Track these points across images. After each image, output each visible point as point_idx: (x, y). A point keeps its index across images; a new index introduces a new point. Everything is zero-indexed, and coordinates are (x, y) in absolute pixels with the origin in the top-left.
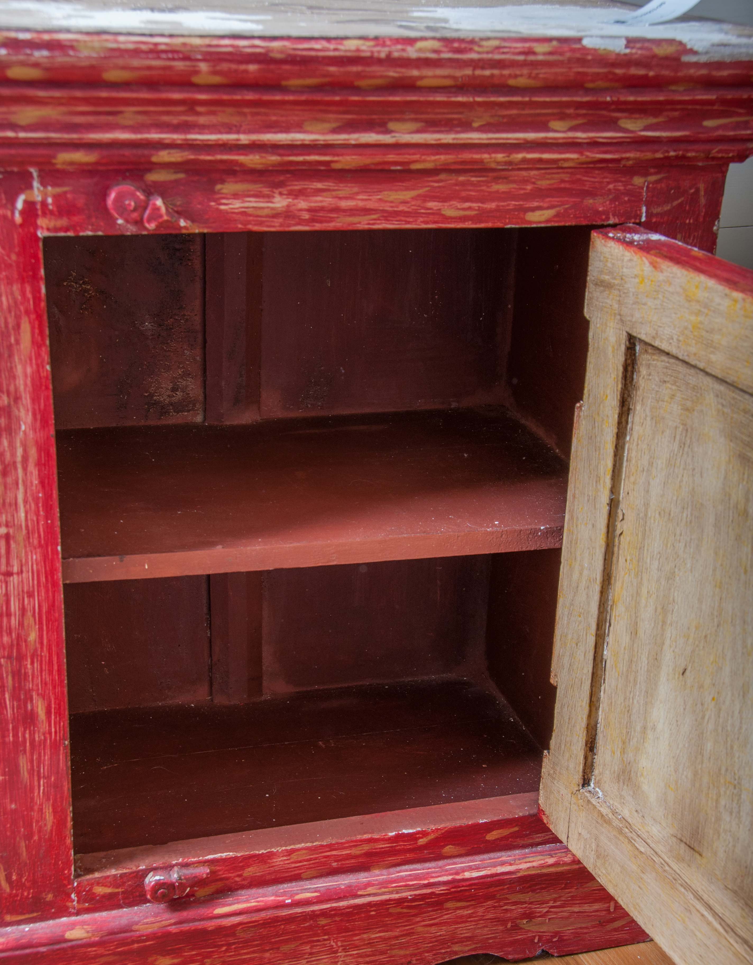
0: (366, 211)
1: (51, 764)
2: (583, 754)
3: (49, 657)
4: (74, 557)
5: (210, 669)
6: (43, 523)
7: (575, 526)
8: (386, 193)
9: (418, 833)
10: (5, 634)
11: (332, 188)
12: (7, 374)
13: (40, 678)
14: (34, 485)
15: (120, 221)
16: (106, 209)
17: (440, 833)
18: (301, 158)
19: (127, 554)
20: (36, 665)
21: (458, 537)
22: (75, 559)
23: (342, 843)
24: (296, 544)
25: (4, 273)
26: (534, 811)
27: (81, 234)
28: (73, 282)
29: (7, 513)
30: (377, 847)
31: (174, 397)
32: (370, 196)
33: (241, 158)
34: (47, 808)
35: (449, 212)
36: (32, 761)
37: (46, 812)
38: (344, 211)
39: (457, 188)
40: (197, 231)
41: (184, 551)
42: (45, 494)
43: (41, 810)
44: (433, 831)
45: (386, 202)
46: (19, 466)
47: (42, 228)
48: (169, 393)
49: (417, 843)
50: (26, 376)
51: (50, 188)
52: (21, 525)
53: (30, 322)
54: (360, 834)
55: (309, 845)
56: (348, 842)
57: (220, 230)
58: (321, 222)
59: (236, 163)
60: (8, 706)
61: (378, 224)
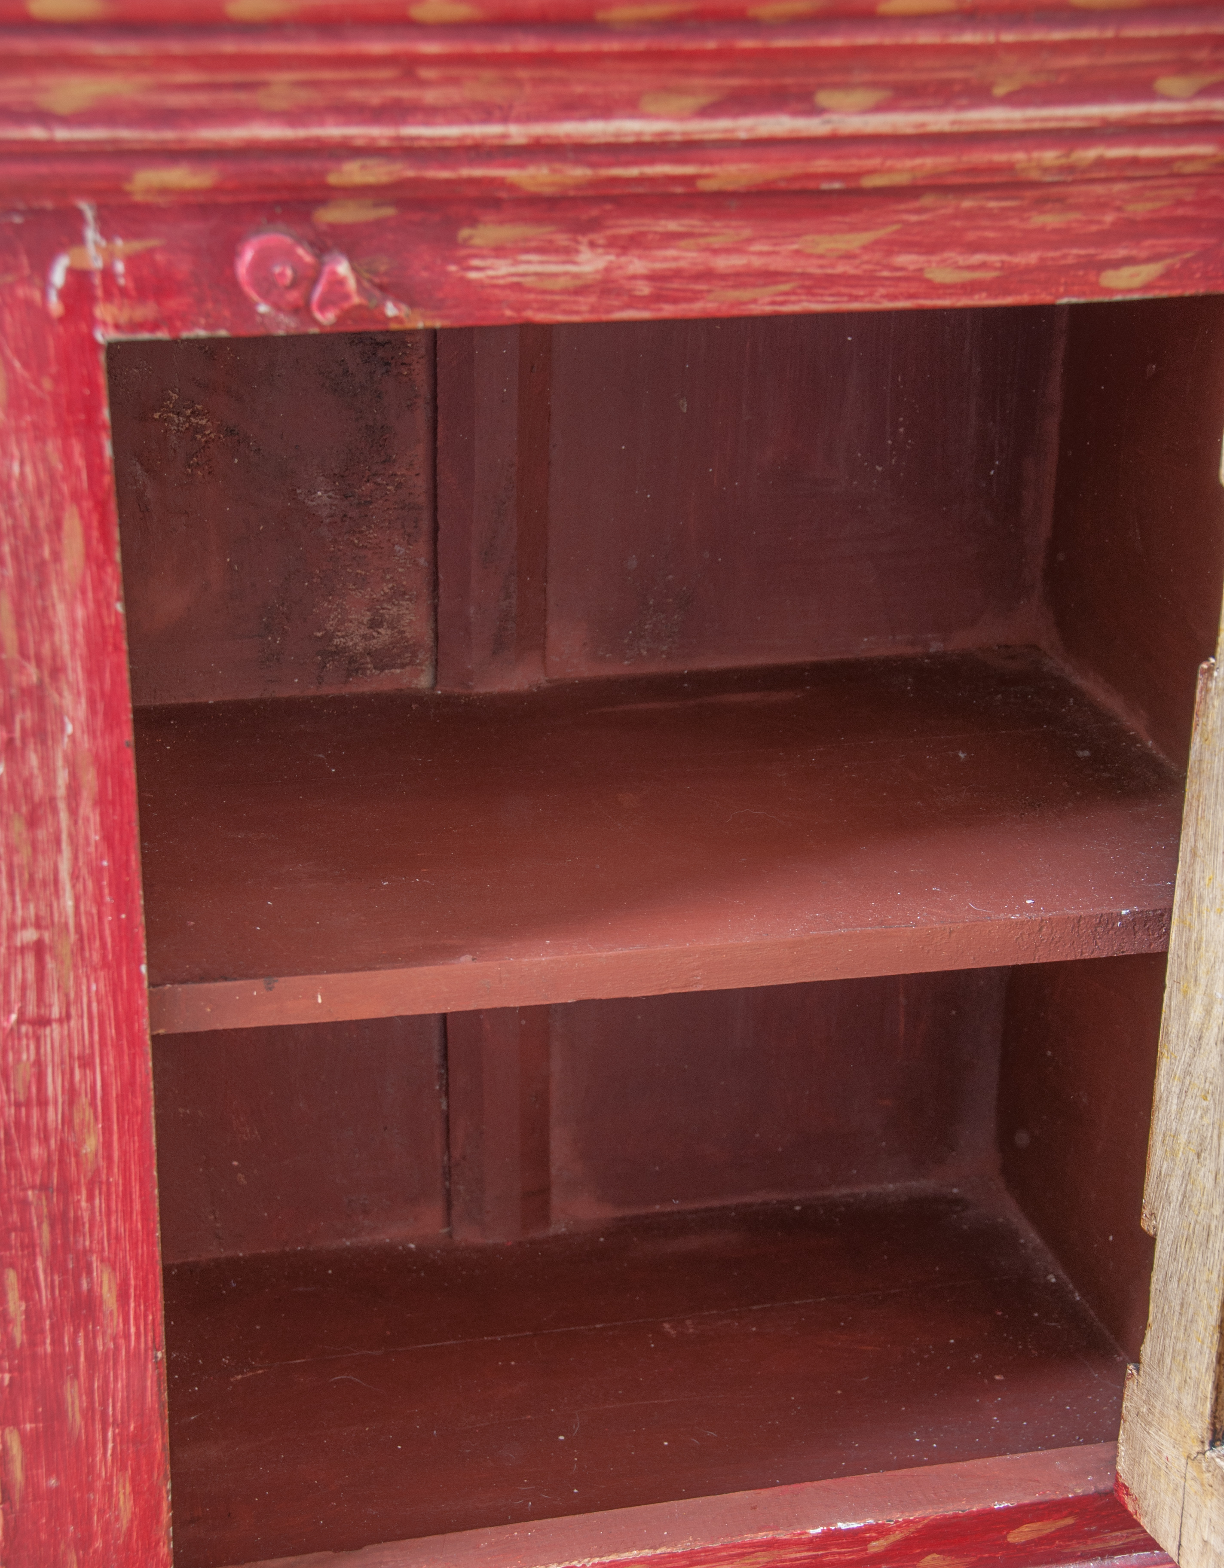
0: (769, 276)
1: (128, 1397)
2: (1212, 1379)
3: (124, 1185)
4: (173, 982)
5: (447, 1174)
6: (110, 918)
7: (1195, 914)
8: (809, 238)
9: (869, 1528)
10: (34, 1141)
11: (697, 230)
12: (36, 621)
13: (105, 1228)
14: (93, 843)
15: (263, 308)
16: (234, 283)
17: (912, 1529)
18: (633, 172)
19: (280, 974)
20: (97, 1202)
21: (950, 932)
22: (176, 986)
23: (714, 1550)
24: (620, 951)
25: (28, 418)
26: (1106, 1485)
27: (185, 335)
28: (173, 412)
29: (38, 899)
30: (784, 1557)
31: (374, 637)
32: (776, 245)
33: (512, 174)
34: (121, 1486)
35: (940, 275)
36: (90, 1393)
37: (118, 1493)
38: (723, 277)
39: (958, 224)
40: (420, 325)
41: (395, 968)
42: (114, 860)
43: (108, 1489)
44: (899, 1526)
45: (810, 256)
46: (62, 806)
47: (105, 324)
48: (364, 630)
49: (866, 1550)
50: (74, 624)
51: (119, 243)
52: (66, 924)
53: (82, 516)
54: (750, 1531)
55: (647, 1553)
56: (725, 1548)
57: (469, 322)
58: (675, 301)
59: (500, 183)
60: (43, 1284)
61: (793, 303)
